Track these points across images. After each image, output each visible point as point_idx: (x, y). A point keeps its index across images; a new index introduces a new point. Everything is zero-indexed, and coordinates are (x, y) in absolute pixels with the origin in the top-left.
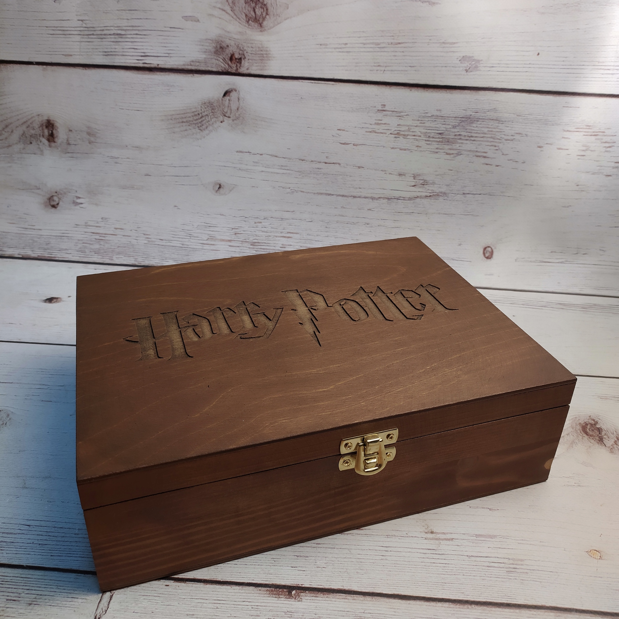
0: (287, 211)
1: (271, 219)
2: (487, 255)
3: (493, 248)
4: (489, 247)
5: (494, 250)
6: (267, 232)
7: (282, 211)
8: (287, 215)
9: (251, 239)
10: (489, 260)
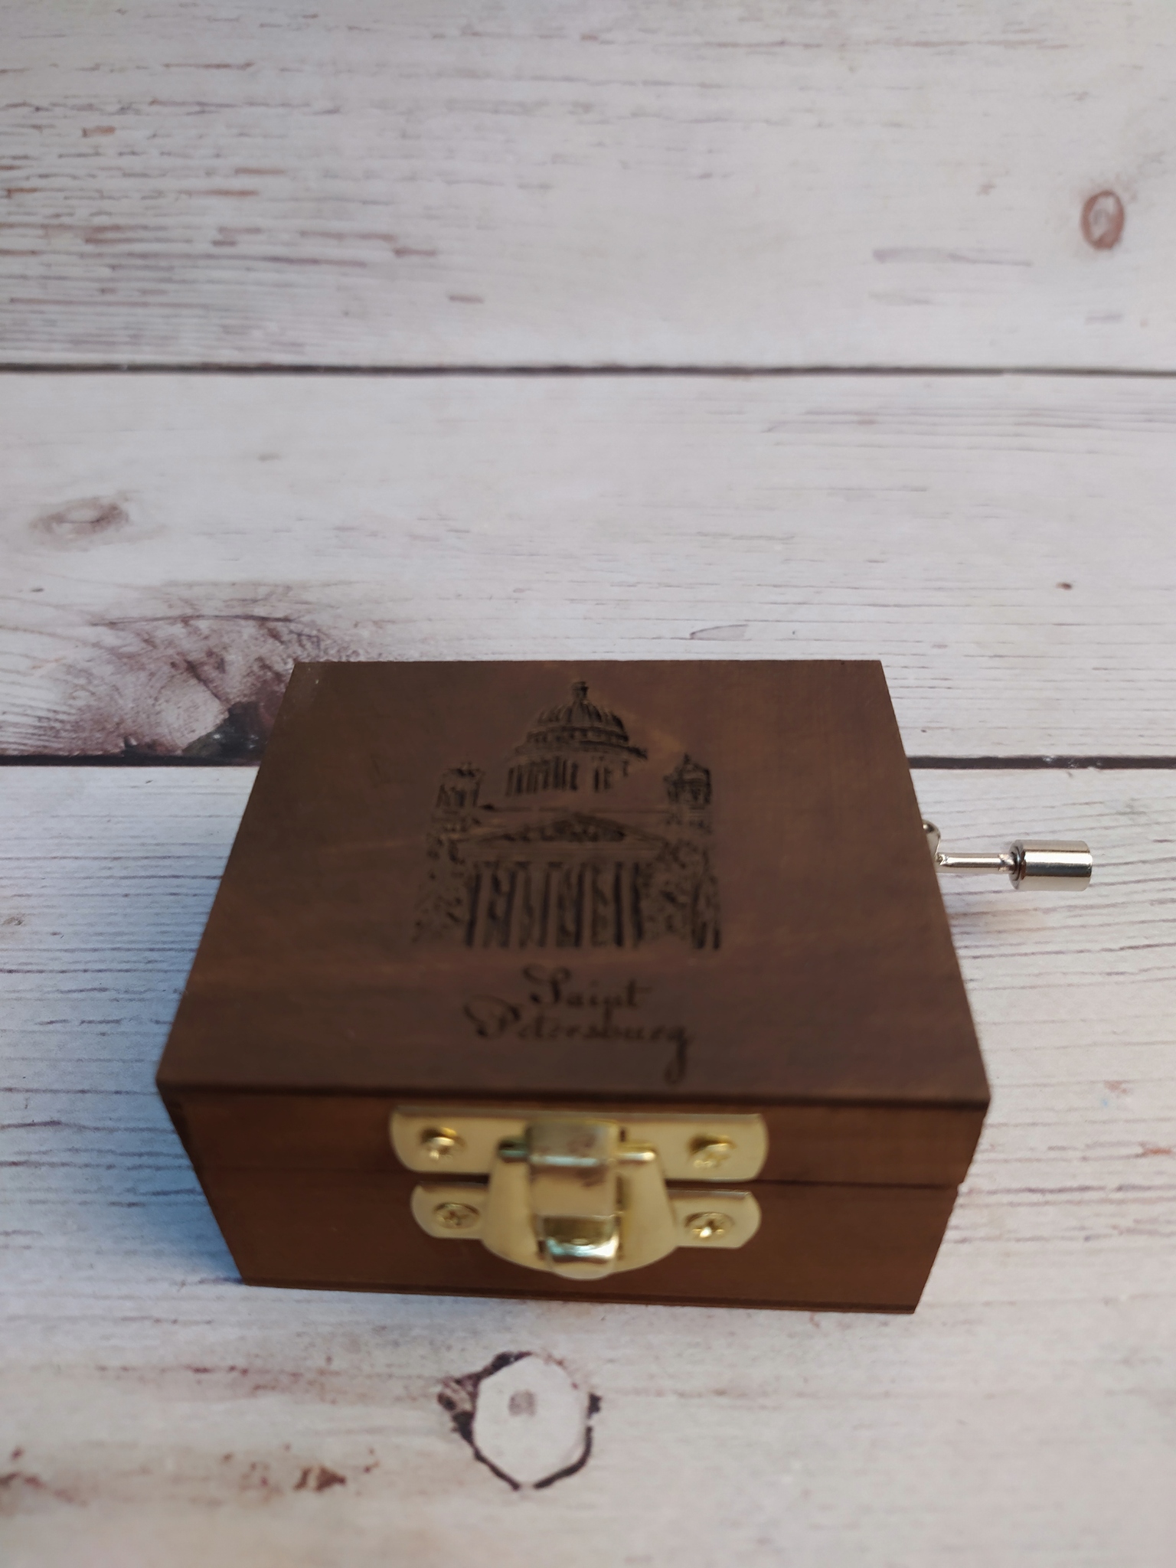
0: (218, 66)
1: (155, 108)
2: (1098, 231)
3: (1125, 197)
4: (1107, 193)
5: (1130, 210)
6: (145, 175)
7: (198, 66)
8: (222, 86)
9: (82, 213)
10: (1104, 254)
